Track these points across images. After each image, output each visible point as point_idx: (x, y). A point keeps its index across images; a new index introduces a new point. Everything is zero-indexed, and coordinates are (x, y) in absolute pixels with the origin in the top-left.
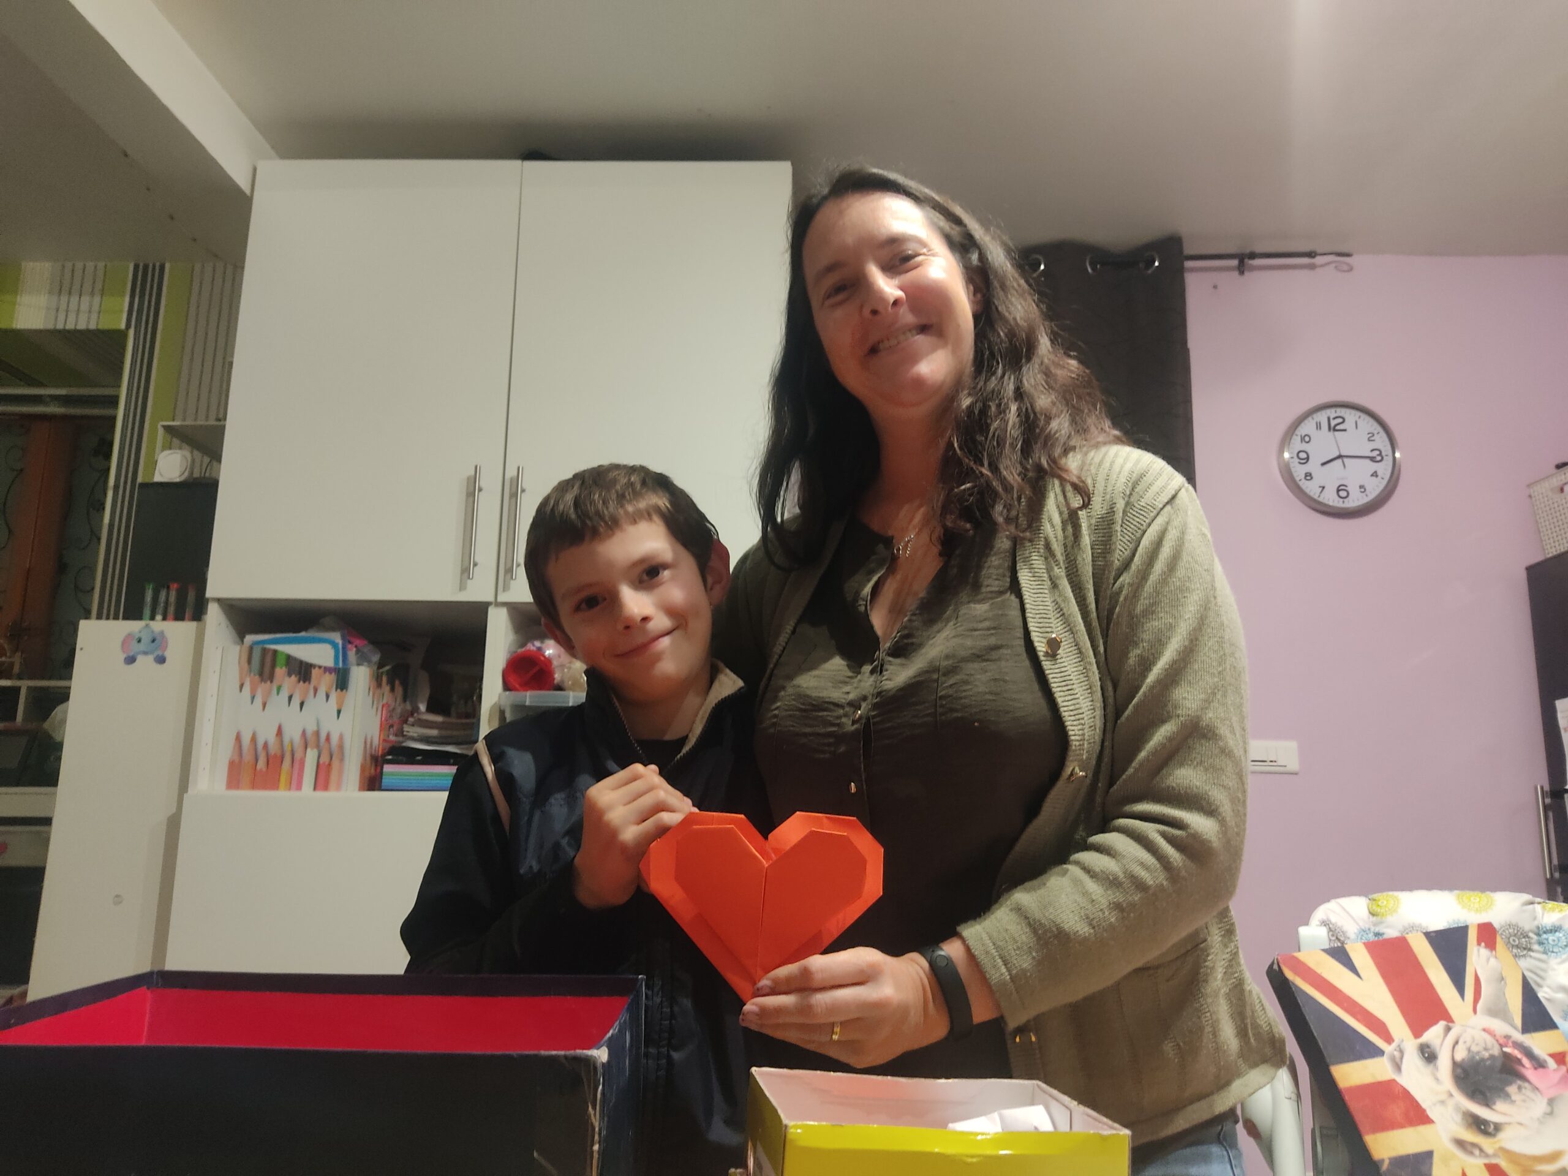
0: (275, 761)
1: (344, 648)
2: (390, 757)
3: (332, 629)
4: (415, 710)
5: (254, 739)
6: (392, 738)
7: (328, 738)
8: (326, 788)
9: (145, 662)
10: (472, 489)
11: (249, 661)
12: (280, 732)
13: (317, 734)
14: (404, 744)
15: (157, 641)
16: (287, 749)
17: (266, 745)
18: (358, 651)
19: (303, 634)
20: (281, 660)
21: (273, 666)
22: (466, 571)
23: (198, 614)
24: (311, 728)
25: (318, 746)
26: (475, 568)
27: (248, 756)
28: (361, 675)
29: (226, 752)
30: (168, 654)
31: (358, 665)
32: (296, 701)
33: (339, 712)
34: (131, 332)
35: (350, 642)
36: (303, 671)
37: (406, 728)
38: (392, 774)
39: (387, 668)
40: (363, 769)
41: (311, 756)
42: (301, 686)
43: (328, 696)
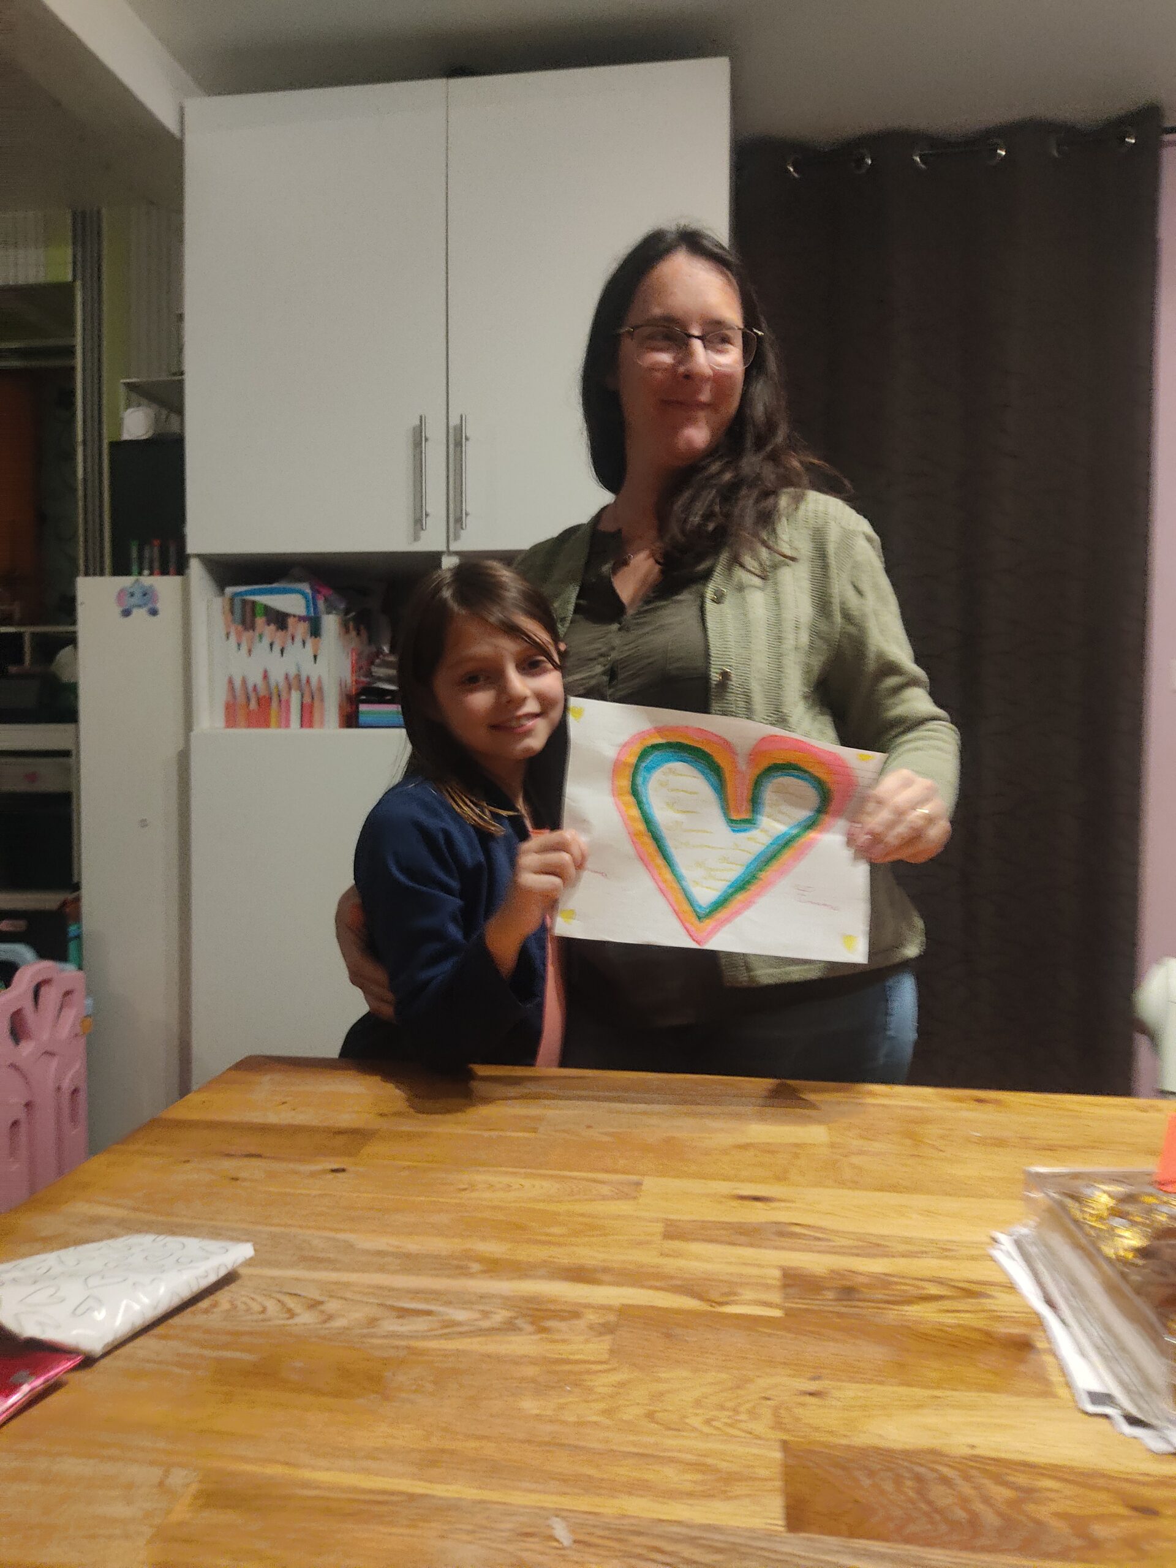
0: (264, 702)
1: (313, 598)
2: (364, 697)
3: (300, 580)
4: (379, 653)
5: (244, 682)
6: (363, 679)
7: (308, 681)
8: (311, 725)
9: (139, 614)
10: (419, 439)
11: (232, 612)
12: (266, 676)
13: (298, 677)
14: (375, 685)
15: (148, 594)
16: (274, 691)
17: (255, 687)
18: (326, 600)
19: (274, 585)
20: (259, 610)
21: (254, 615)
22: (419, 522)
23: (181, 568)
24: (292, 673)
25: (300, 688)
26: (428, 519)
27: (241, 699)
28: (331, 623)
29: (221, 696)
30: (159, 606)
31: (329, 613)
32: (277, 648)
33: (315, 657)
34: (78, 284)
35: (319, 592)
36: (280, 620)
37: (374, 669)
38: (368, 712)
39: (353, 614)
40: (341, 707)
41: (295, 698)
42: (280, 634)
43: (304, 643)
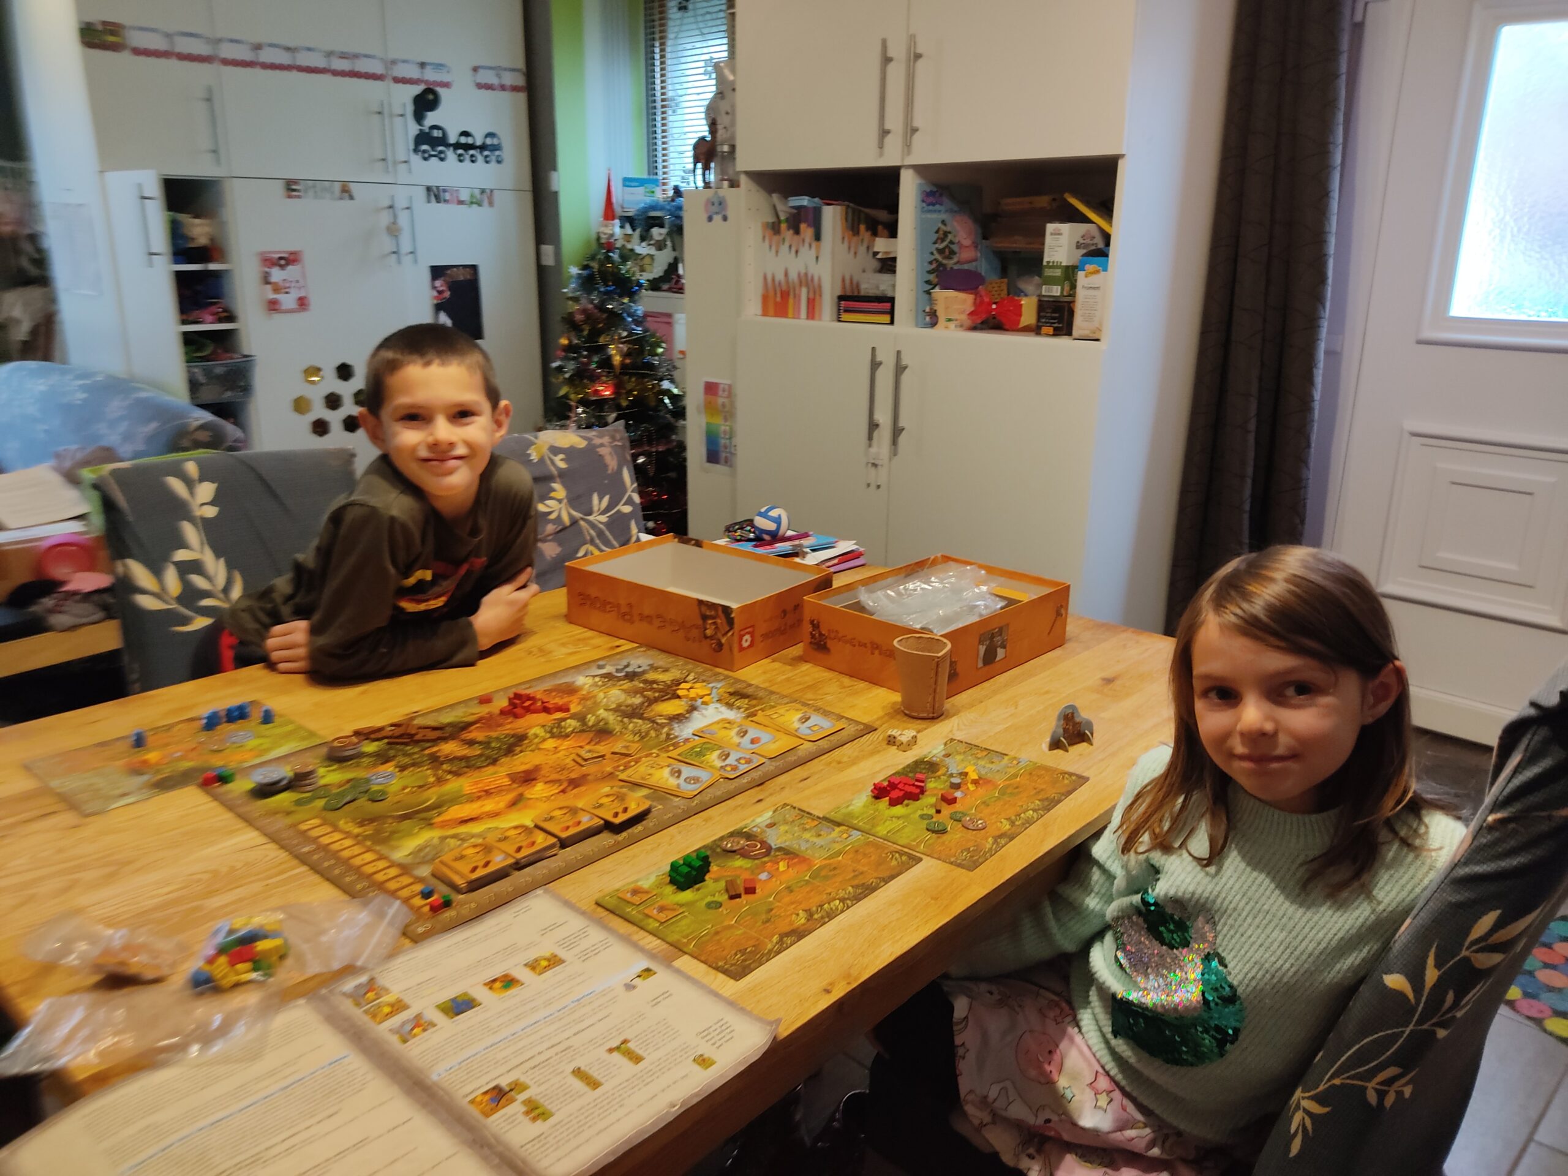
0: (785, 295)
5: (773, 280)
7: (812, 279)
8: (813, 317)
9: (718, 220)
11: (769, 219)
12: (786, 274)
13: (806, 274)
15: (721, 204)
16: (791, 287)
17: (780, 284)
21: (780, 223)
23: (738, 183)
24: (803, 271)
25: (807, 285)
27: (771, 293)
28: (828, 229)
29: (759, 290)
30: (728, 214)
32: (793, 250)
33: (817, 258)
40: (834, 304)
41: (804, 291)
42: (796, 237)
43: (810, 246)
